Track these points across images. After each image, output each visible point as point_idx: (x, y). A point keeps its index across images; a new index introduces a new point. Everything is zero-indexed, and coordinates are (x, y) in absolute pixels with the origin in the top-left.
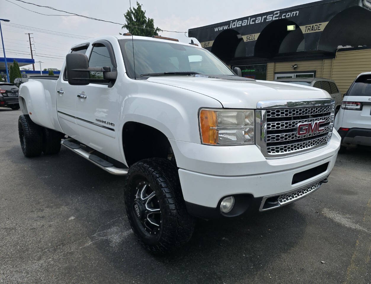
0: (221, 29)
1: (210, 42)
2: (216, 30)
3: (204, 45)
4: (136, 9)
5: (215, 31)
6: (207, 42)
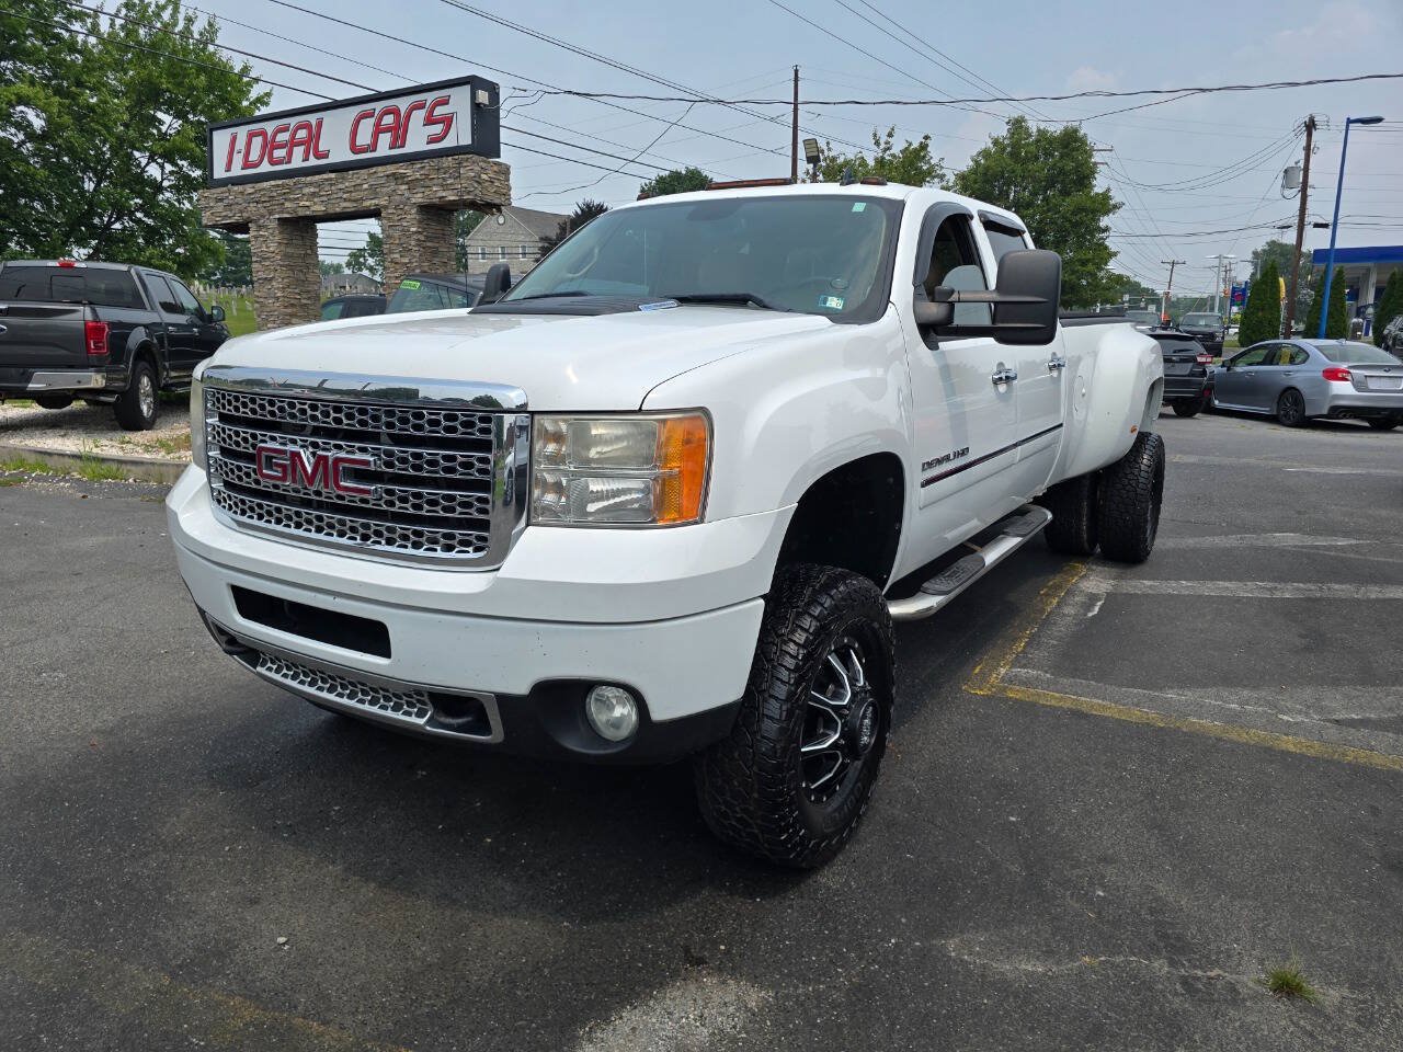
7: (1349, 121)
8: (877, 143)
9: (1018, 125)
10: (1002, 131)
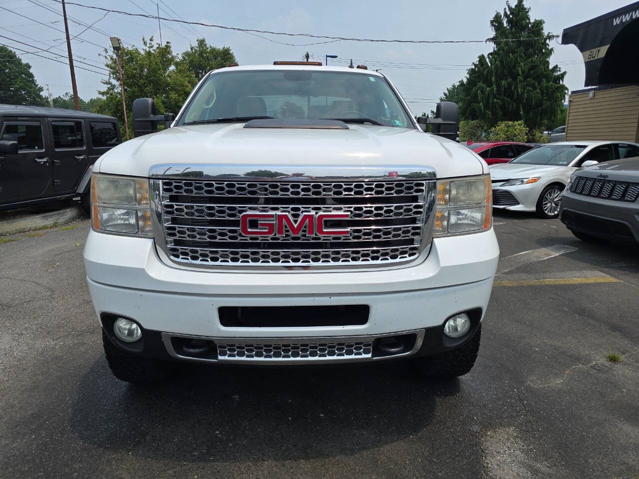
0: (626, 18)
1: (601, 48)
2: (617, 21)
3: (590, 55)
4: (513, 7)
5: (615, 24)
6: (595, 50)
7: (327, 56)
8: (145, 43)
9: (202, 43)
10: (195, 44)
